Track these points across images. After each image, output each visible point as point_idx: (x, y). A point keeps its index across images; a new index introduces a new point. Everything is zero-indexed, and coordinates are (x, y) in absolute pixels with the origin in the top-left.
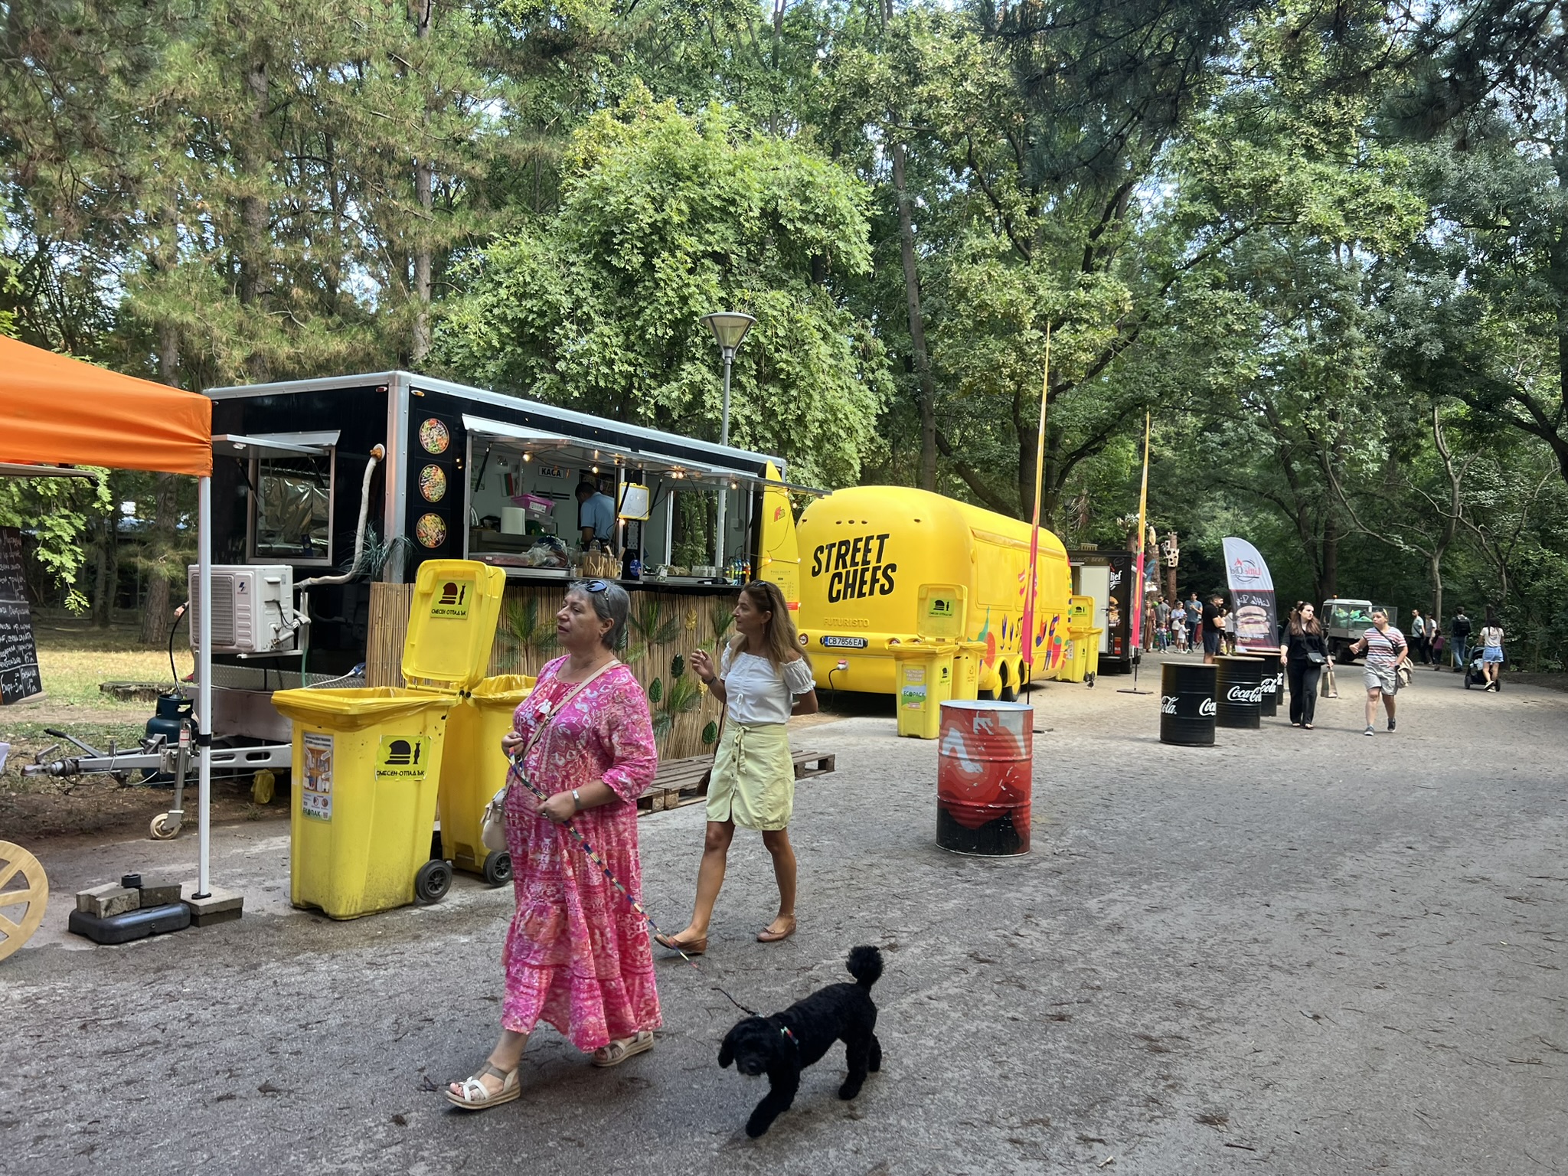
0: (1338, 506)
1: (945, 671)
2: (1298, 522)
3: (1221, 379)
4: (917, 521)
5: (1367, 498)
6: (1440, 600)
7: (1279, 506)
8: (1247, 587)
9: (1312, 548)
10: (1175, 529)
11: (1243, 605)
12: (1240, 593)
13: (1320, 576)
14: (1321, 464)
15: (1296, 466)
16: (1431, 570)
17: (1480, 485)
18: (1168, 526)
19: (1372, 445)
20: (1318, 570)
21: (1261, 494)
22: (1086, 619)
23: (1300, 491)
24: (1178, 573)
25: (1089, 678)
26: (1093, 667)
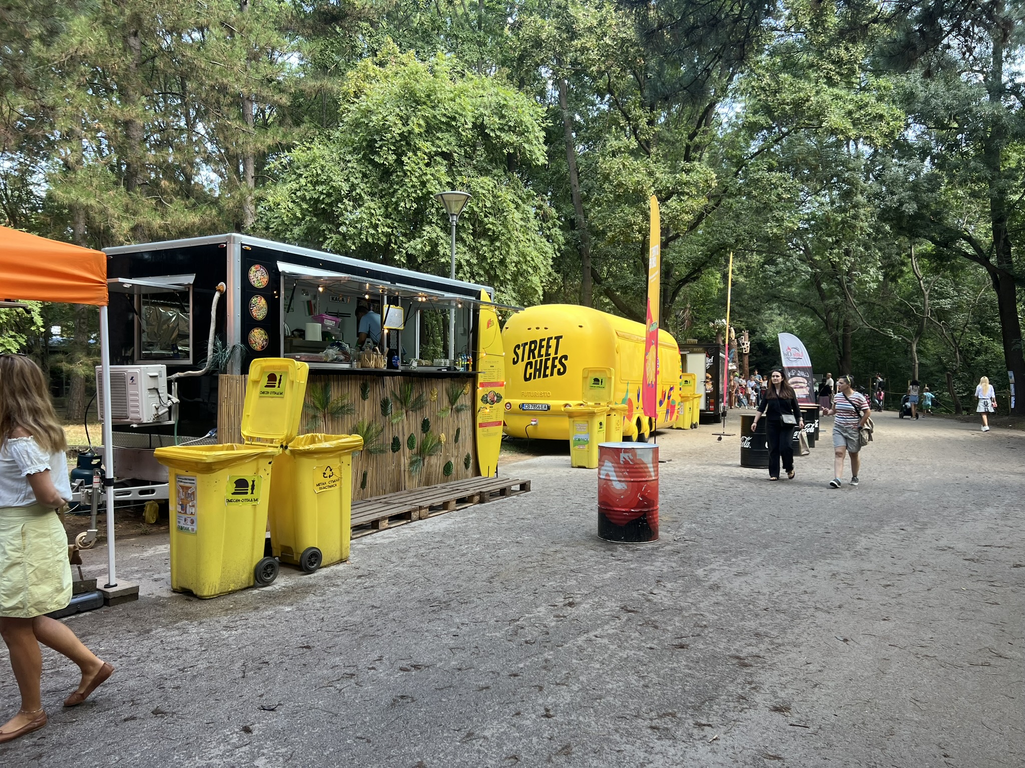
0: (851, 311)
1: (601, 424)
2: (826, 322)
3: (775, 230)
4: (581, 326)
5: (870, 306)
6: (917, 370)
7: (814, 312)
8: (794, 365)
9: (835, 339)
10: (747, 329)
11: (792, 377)
12: (790, 369)
13: (841, 357)
14: (840, 284)
15: (824, 286)
16: (911, 352)
17: (942, 296)
18: (742, 327)
19: (872, 271)
20: (839, 353)
21: (802, 304)
22: (691, 388)
23: (827, 302)
24: (749, 357)
25: (694, 426)
26: (697, 419)
